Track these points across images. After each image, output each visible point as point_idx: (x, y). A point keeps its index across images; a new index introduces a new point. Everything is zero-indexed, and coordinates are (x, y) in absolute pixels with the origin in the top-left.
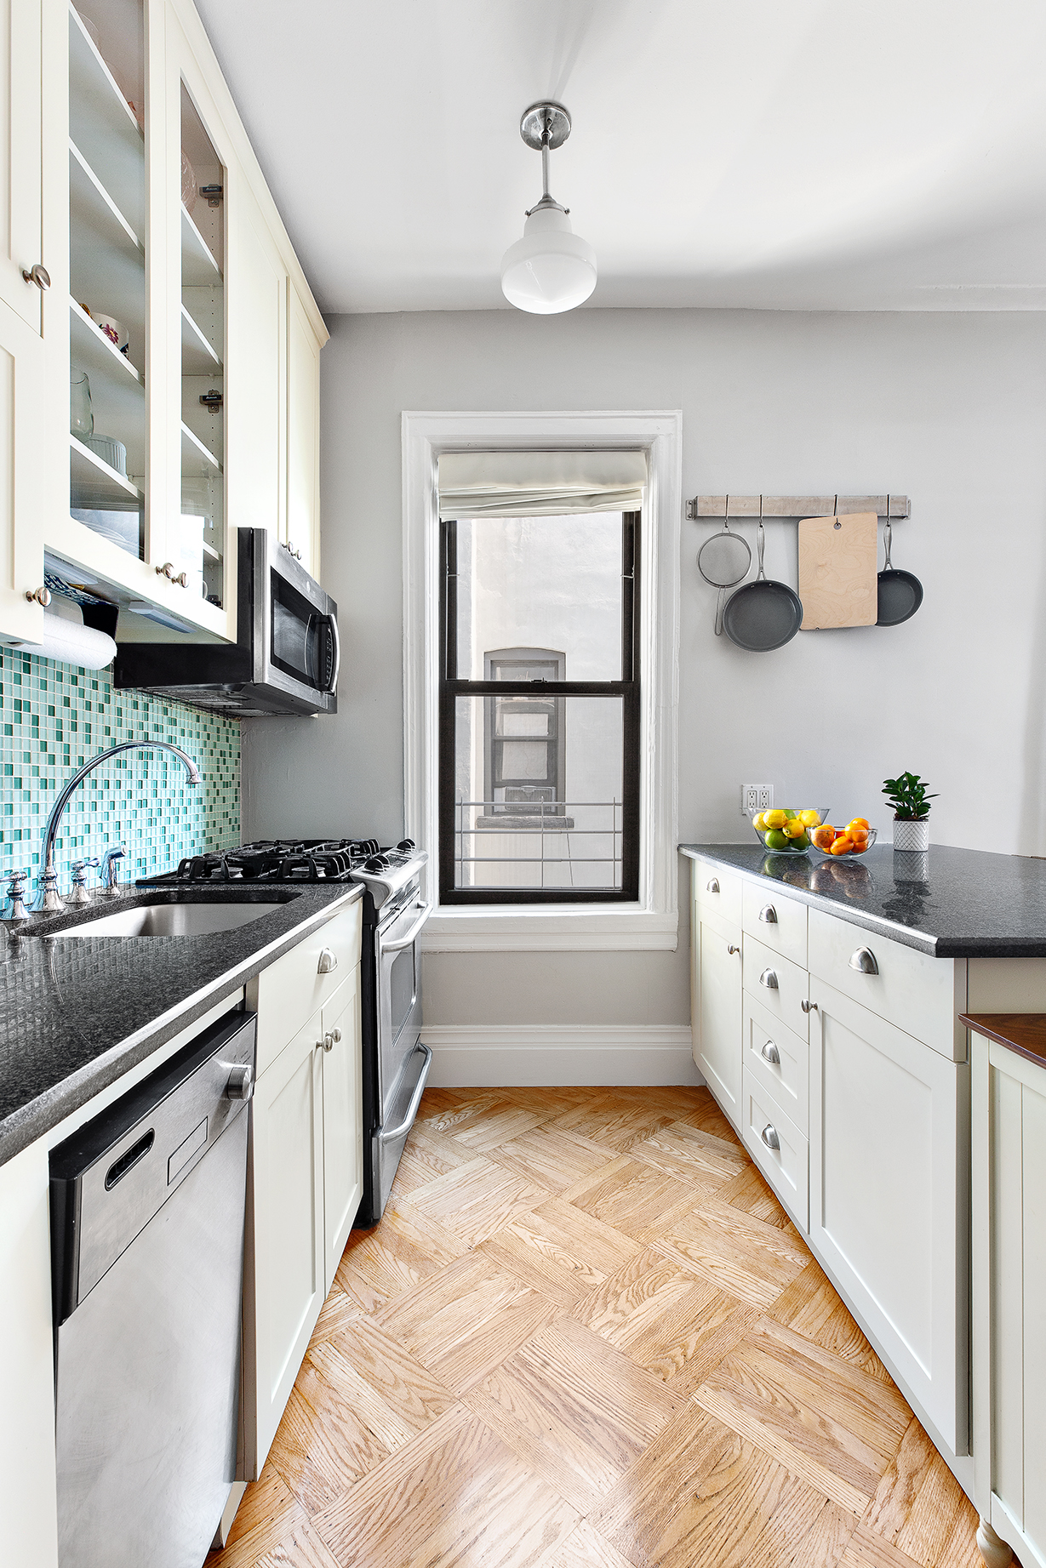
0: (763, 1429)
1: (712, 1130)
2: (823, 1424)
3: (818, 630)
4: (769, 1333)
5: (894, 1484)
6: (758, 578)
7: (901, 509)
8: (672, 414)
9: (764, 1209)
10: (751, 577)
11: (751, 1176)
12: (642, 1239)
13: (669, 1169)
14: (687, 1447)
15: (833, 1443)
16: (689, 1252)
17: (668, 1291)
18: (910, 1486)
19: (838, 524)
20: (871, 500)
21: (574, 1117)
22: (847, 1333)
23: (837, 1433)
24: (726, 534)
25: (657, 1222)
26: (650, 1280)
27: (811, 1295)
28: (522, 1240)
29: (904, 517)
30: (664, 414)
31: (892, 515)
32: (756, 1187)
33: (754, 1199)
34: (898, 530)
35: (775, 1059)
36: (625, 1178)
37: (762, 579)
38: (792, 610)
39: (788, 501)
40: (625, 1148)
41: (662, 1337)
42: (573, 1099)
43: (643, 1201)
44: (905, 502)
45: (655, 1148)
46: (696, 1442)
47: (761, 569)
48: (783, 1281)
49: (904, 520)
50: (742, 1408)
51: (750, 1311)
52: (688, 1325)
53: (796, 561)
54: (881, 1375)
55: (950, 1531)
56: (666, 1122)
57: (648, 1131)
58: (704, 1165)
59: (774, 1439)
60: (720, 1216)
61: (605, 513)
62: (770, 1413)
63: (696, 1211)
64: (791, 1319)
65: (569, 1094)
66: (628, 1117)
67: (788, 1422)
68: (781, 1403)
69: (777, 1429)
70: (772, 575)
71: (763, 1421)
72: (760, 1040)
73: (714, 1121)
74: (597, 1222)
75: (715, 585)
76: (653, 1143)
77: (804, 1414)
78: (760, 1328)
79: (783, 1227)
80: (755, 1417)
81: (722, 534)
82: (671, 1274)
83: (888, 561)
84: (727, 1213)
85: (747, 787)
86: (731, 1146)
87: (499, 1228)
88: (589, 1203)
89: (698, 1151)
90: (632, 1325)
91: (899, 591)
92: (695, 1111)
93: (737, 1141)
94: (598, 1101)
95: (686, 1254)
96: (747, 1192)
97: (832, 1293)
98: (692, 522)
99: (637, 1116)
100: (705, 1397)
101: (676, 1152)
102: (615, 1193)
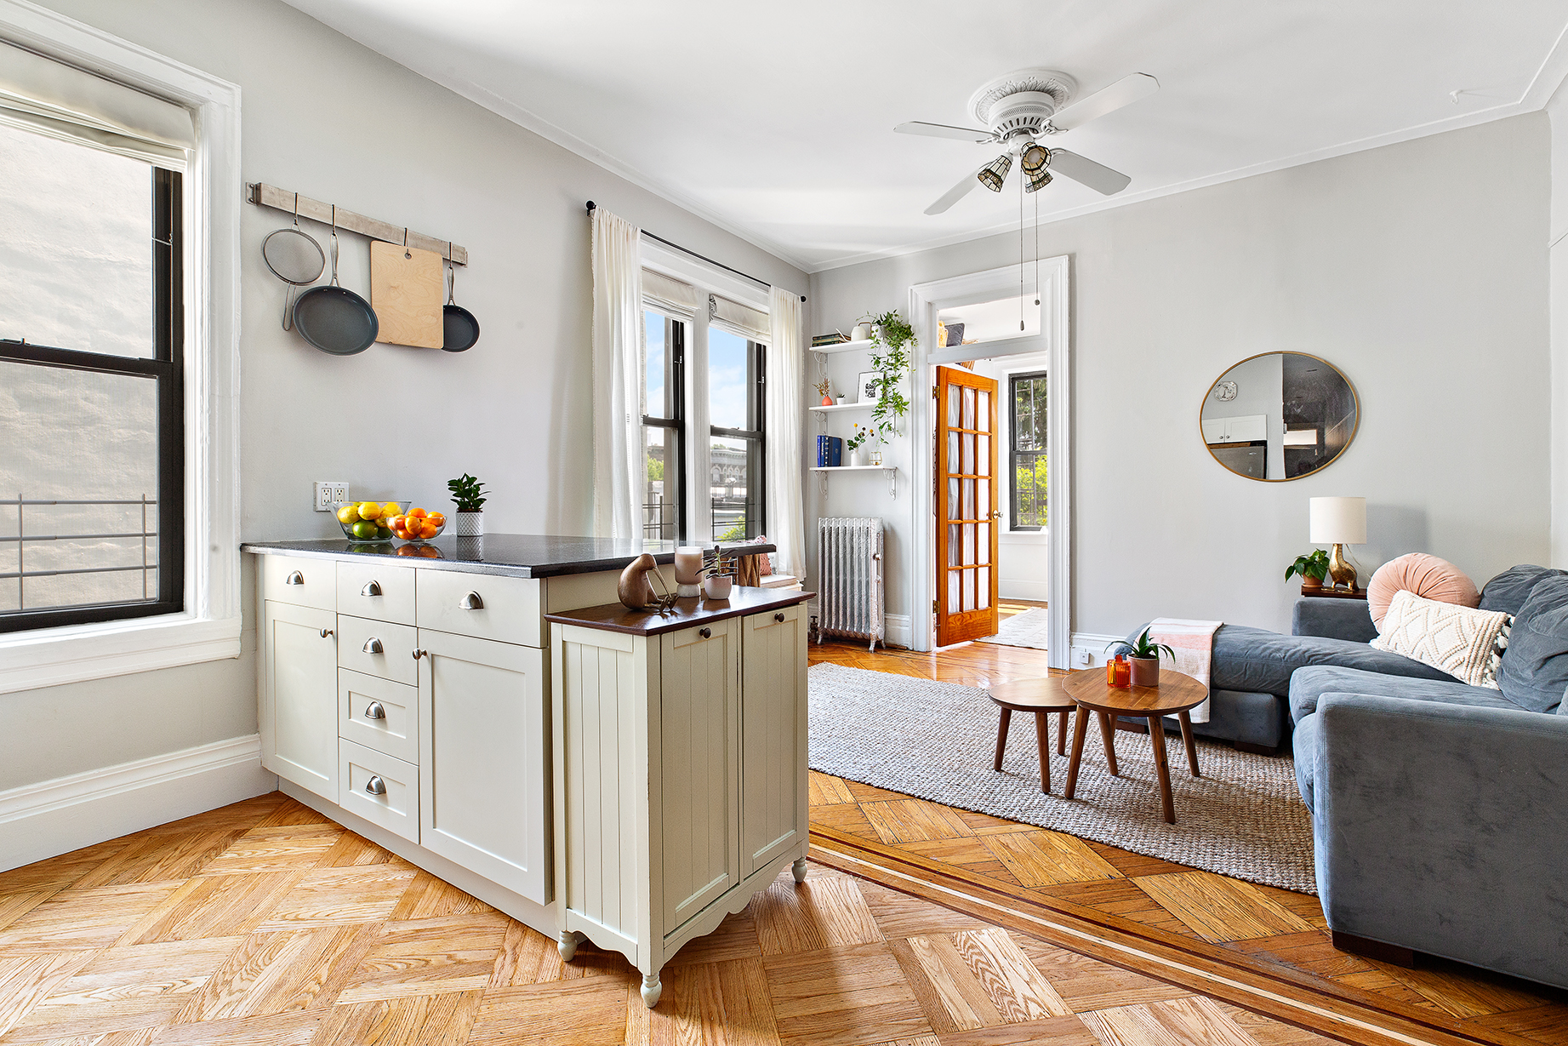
0: (404, 986)
1: (297, 821)
2: (450, 957)
3: (390, 344)
4: (392, 931)
5: (505, 958)
6: (332, 283)
7: (460, 257)
8: (230, 86)
9: (369, 855)
10: (324, 280)
11: (347, 839)
12: (243, 931)
13: (257, 868)
14: (339, 1034)
15: (460, 962)
16: (300, 917)
17: (287, 952)
18: (514, 953)
19: (408, 255)
20: (436, 242)
21: (104, 872)
22: (456, 899)
23: (460, 956)
24: (295, 232)
25: (256, 911)
26: (264, 954)
27: (423, 892)
28: (70, 1005)
29: (462, 265)
30: (218, 81)
31: (454, 262)
32: (356, 845)
33: (357, 853)
34: (458, 273)
35: (380, 715)
36: (202, 896)
37: (335, 285)
38: (367, 322)
39: (361, 219)
40: (192, 871)
41: (293, 981)
42: (93, 859)
43: (233, 903)
44: (464, 253)
45: (233, 859)
46: (347, 1026)
47: (335, 276)
48: (397, 894)
49: (462, 267)
50: (383, 984)
51: (374, 925)
52: (317, 962)
53: (368, 277)
54: (486, 909)
55: (542, 959)
56: (237, 835)
57: (218, 849)
58: (295, 849)
59: (414, 986)
60: (324, 879)
61: (130, 159)
62: (407, 975)
63: (299, 886)
64: (410, 913)
65: (85, 856)
66: (185, 846)
67: (423, 971)
68: (414, 964)
69: (415, 980)
70: (344, 285)
71: (403, 982)
72: (360, 705)
73: (296, 815)
74: (178, 944)
75: (284, 279)
76: (228, 856)
77: (434, 961)
78: (385, 931)
79: (388, 861)
80: (396, 983)
81: (291, 231)
82: (286, 940)
83: (451, 297)
84: (332, 874)
85: (321, 484)
86: (321, 826)
87: (25, 1013)
88: (160, 934)
89: (286, 843)
90: (253, 994)
91: (460, 325)
92: (271, 814)
93: (327, 820)
94: (134, 847)
95: (298, 919)
96: (348, 851)
97: (439, 882)
98: (253, 207)
99: (198, 841)
100: (348, 997)
101: (259, 853)
102: (194, 911)
